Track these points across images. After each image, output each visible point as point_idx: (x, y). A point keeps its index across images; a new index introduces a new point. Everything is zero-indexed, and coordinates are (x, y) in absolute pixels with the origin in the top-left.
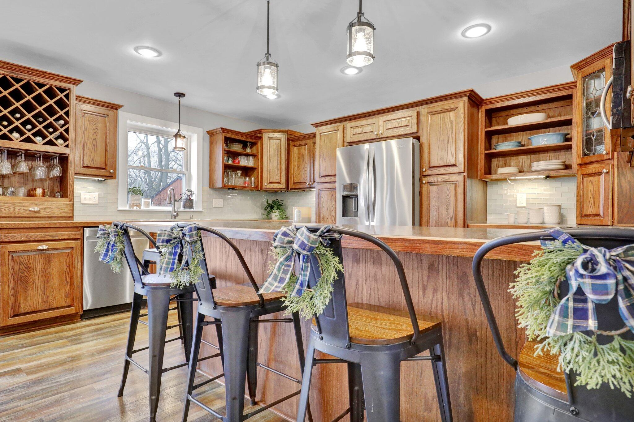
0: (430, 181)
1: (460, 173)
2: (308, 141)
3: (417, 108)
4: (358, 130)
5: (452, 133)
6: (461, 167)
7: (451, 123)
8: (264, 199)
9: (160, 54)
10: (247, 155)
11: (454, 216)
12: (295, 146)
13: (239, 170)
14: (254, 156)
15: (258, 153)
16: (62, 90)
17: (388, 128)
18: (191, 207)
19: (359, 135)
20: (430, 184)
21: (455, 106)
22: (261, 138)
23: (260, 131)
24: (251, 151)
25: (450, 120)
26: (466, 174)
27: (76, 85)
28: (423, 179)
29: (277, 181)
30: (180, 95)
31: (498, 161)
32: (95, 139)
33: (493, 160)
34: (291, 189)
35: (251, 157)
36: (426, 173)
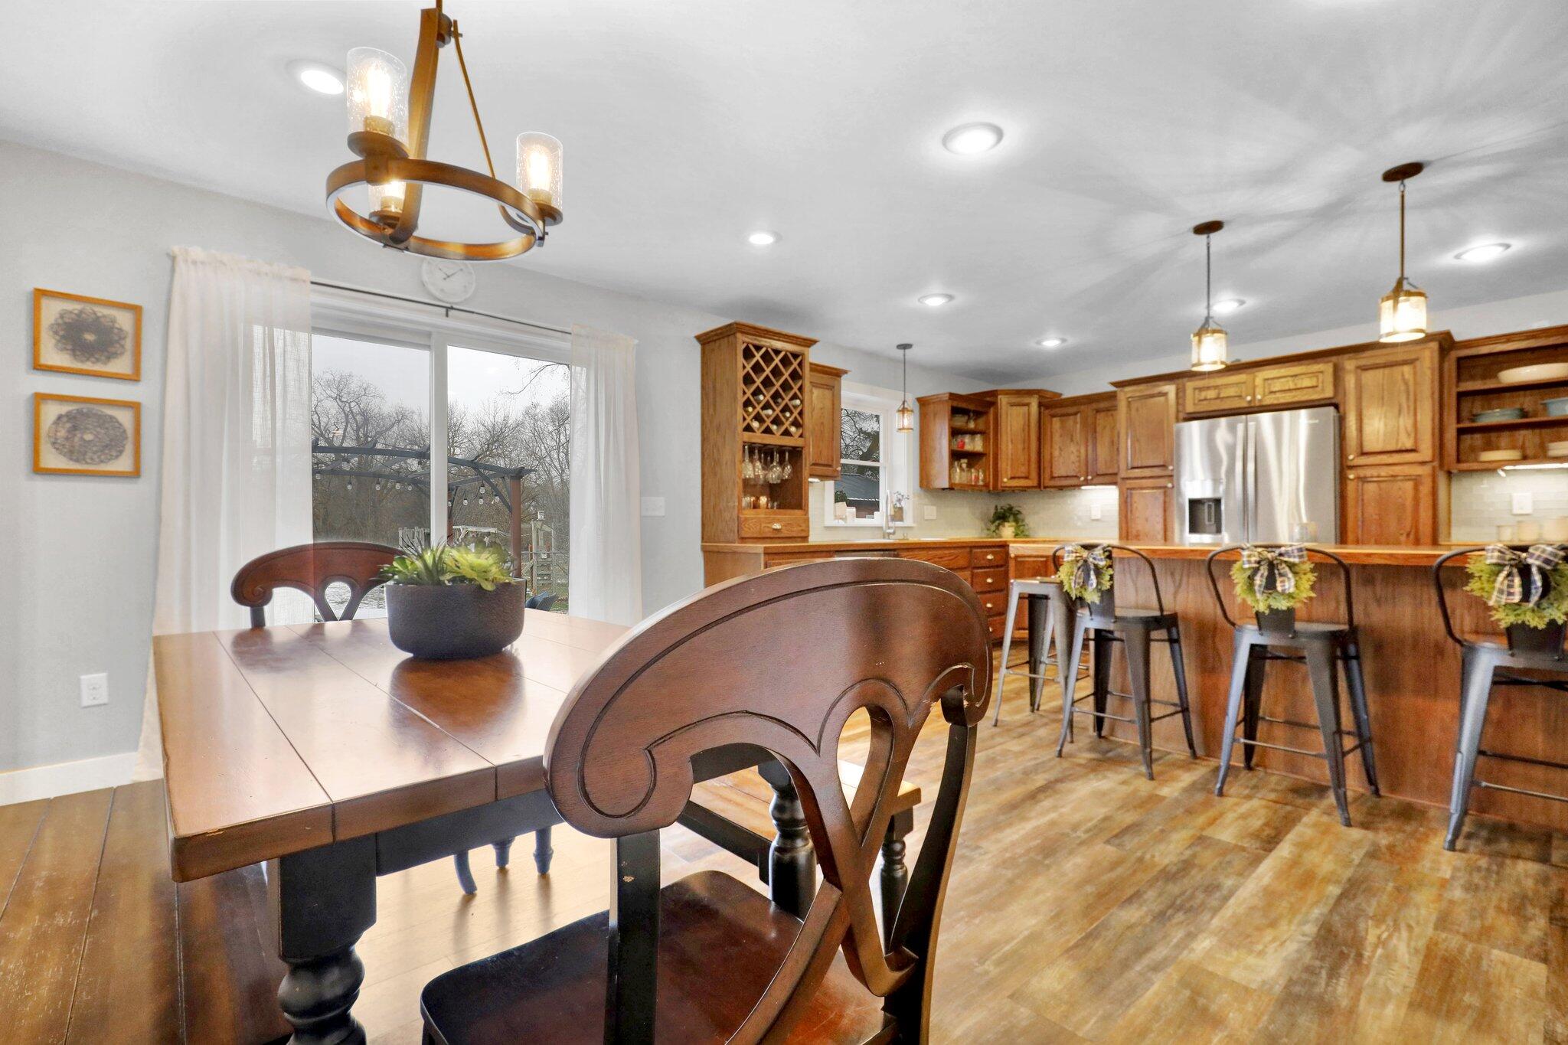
0: (1362, 475)
1: (1423, 463)
2: (1082, 407)
3: (1334, 359)
4: (1211, 394)
5: (1408, 399)
6: (1426, 451)
7: (1406, 383)
8: (990, 506)
9: (950, 297)
10: (973, 433)
11: (1413, 531)
12: (1053, 416)
13: (964, 458)
14: (982, 433)
15: (989, 428)
16: (795, 356)
17: (1274, 390)
18: (901, 519)
19: (1212, 402)
20: (1363, 480)
21: (1413, 356)
22: (993, 404)
23: (994, 394)
24: (976, 425)
25: (1404, 379)
26: (1436, 464)
27: (809, 347)
28: (1348, 472)
29: (1023, 475)
30: (905, 347)
31: (1472, 438)
32: (822, 423)
33: (1465, 436)
34: (1045, 487)
35: (979, 436)
36: (1352, 464)
